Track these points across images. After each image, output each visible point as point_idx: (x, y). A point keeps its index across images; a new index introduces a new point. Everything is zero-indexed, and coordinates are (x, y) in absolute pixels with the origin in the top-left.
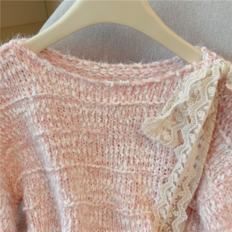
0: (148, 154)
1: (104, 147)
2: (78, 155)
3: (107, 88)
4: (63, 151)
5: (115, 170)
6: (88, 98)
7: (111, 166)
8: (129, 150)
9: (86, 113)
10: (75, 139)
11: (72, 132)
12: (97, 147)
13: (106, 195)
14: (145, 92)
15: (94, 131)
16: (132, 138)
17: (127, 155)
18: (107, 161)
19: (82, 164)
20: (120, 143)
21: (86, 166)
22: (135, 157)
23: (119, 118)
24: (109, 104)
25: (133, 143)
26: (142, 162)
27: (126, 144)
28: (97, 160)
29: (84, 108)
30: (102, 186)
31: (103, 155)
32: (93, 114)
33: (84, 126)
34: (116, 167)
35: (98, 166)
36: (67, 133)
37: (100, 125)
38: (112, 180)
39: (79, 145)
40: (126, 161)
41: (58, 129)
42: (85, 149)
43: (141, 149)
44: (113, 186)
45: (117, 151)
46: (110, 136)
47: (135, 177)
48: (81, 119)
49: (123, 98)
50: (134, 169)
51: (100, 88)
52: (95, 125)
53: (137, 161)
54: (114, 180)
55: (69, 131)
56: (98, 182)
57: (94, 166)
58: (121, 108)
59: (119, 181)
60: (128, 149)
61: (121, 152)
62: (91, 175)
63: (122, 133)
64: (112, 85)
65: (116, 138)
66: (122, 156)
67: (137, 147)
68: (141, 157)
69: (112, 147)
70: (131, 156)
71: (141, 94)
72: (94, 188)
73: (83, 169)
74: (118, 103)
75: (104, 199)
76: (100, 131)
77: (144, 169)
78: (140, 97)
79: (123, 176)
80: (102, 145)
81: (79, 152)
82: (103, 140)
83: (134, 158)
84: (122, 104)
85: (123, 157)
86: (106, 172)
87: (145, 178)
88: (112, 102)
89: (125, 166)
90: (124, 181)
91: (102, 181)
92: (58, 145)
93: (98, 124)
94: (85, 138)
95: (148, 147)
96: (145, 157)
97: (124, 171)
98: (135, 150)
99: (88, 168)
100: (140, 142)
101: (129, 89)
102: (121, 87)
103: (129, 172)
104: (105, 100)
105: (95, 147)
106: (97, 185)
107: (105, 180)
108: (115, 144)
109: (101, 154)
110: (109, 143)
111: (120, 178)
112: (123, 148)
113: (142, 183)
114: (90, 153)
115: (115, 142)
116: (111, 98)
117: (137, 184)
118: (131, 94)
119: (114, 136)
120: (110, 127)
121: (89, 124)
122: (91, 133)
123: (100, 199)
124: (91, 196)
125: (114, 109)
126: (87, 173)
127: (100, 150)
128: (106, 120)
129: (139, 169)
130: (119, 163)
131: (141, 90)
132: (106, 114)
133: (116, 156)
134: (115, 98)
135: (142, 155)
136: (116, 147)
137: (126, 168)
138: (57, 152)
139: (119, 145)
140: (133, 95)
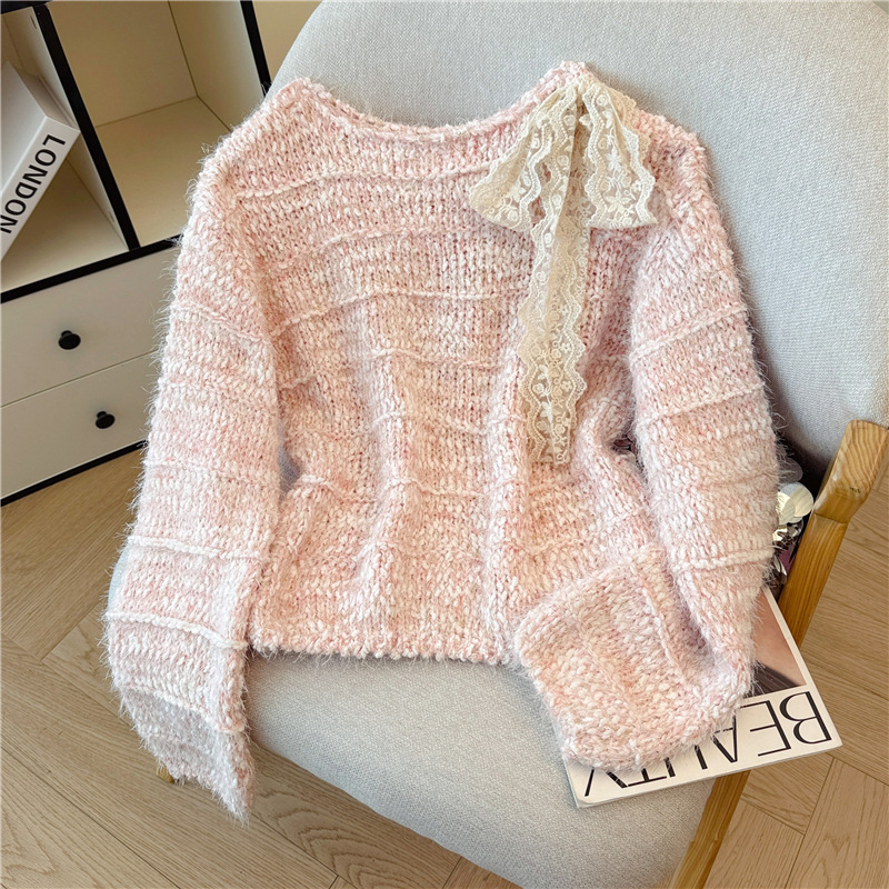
0: (517, 258)
1: (440, 258)
2: (396, 276)
3: (436, 149)
4: (371, 269)
5: (461, 297)
6: (409, 171)
7: (454, 292)
8: (484, 259)
9: (406, 200)
10: (389, 248)
11: (384, 236)
12: (428, 262)
13: (445, 343)
14: (496, 143)
15: (421, 230)
16: (486, 235)
17: (481, 268)
18: (446, 285)
19: (404, 291)
20: (467, 248)
21: (410, 294)
22: (496, 269)
23: (462, 200)
24: (442, 176)
25: (490, 243)
26: (507, 275)
27: (477, 248)
28: (429, 283)
29: (402, 192)
30: (438, 329)
31: (438, 275)
32: (417, 198)
33: (402, 223)
34: (464, 292)
35: (429, 294)
36: (376, 238)
37: (430, 218)
38: (456, 316)
39: (398, 258)
40: (480, 279)
41: (361, 232)
42: (408, 265)
43: (504, 252)
44: (457, 326)
45: (462, 263)
46: (449, 236)
47: (496, 305)
48: (398, 212)
49: (463, 161)
50: (495, 290)
51: (426, 150)
52: (422, 221)
53: (499, 275)
54: (461, 314)
55: (378, 234)
56: (431, 322)
57: (423, 294)
58: (462, 180)
59: (470, 314)
60: (481, 255)
61: (470, 264)
62: (420, 310)
63: (468, 227)
64: (442, 139)
65: (459, 238)
66: (472, 270)
67: (497, 249)
68: (505, 268)
69: (453, 256)
70: (487, 267)
71: (490, 150)
72: (424, 332)
73: (405, 299)
74: (456, 170)
75: (442, 350)
76: (430, 231)
77: (512, 287)
78: (490, 156)
79: (477, 307)
80: (436, 256)
81: (398, 270)
82: (436, 245)
83: (493, 272)
84: (463, 171)
85: (475, 273)
86: (446, 303)
87: (513, 303)
88: (448, 171)
89: (478, 288)
90: (480, 313)
91: (438, 321)
92: (363, 259)
93: (427, 218)
94: (407, 245)
95: (516, 245)
96: (512, 267)
97: (479, 297)
98: (494, 256)
99: (415, 297)
100: (502, 240)
101: (471, 143)
102: (457, 141)
103: (487, 296)
104: (435, 170)
105: (423, 260)
106: (431, 327)
107: (444, 318)
108: (458, 251)
109: (436, 272)
110: (448, 251)
111: (472, 310)
112: (472, 254)
113: (508, 312)
114: (416, 272)
115: (458, 246)
116: (444, 167)
117: (500, 314)
118: (475, 153)
119: (455, 235)
120: (448, 220)
121: (412, 219)
122: (415, 235)
123: (435, 350)
124: (420, 345)
125: (450, 185)
126: (413, 308)
127: (433, 266)
128: (440, 208)
129: (503, 288)
130: (468, 283)
131: (488, 142)
132: (438, 196)
133: (461, 272)
134: (451, 165)
135: (508, 262)
136: (461, 256)
137: (481, 291)
138: (361, 269)
139: (465, 253)
140: (479, 154)
